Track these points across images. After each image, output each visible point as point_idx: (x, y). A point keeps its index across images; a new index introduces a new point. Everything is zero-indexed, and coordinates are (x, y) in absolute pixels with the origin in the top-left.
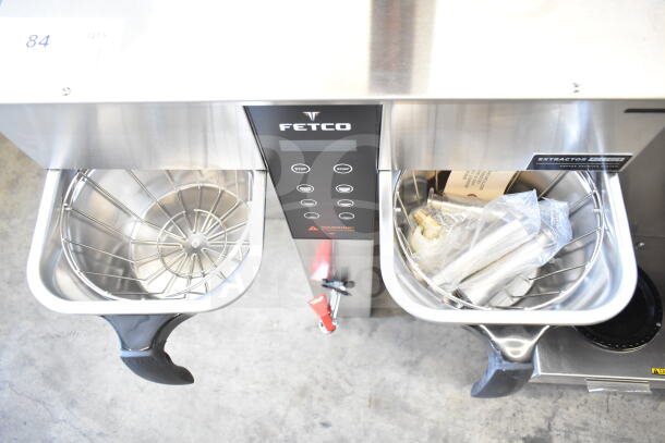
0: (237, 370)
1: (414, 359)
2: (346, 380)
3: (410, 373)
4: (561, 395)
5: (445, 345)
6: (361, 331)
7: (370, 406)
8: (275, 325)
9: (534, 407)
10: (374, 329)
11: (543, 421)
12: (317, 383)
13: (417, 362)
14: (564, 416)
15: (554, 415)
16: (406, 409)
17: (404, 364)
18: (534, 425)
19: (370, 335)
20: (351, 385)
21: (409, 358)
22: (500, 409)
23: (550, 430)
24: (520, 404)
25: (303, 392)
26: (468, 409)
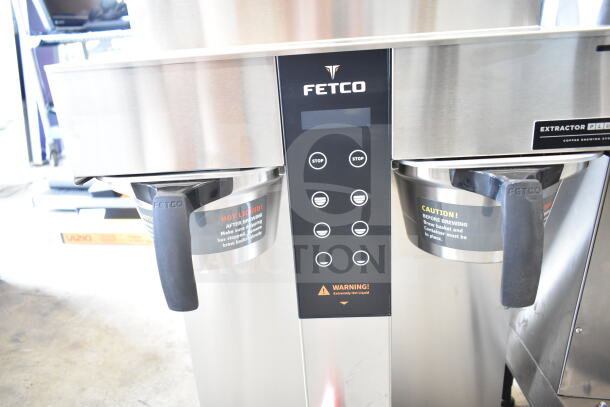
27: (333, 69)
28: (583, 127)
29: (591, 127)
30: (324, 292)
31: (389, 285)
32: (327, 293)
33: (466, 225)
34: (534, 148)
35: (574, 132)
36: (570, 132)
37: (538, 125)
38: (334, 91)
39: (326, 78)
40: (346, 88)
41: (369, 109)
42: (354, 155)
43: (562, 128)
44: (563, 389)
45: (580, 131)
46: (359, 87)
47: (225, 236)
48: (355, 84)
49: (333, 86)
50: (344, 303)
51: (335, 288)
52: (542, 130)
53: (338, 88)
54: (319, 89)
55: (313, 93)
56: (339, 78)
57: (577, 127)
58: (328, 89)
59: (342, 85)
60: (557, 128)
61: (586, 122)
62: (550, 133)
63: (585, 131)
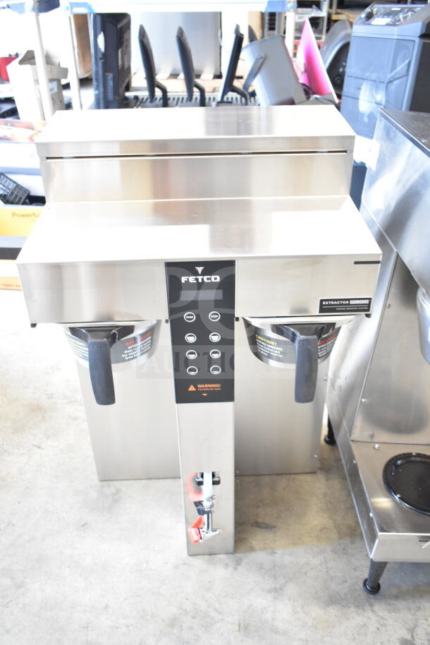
0: (107, 607)
1: (278, 586)
2: (216, 610)
3: (275, 598)
4: (419, 609)
5: (306, 573)
6: (227, 565)
7: (239, 631)
8: (145, 565)
9: (396, 621)
10: (238, 563)
11: (406, 632)
12: (186, 612)
13: (281, 589)
14: (425, 627)
15: (415, 626)
16: (275, 631)
17: (270, 591)
18: (399, 636)
19: (236, 569)
20: (220, 613)
21: (273, 586)
22: (365, 625)
23: (414, 640)
24: (382, 618)
25: (173, 623)
26: (333, 627)
27: (200, 269)
28: (347, 302)
29: (352, 302)
30: (192, 388)
31: (233, 380)
32: (194, 389)
33: (281, 349)
34: (320, 312)
35: (343, 304)
36: (340, 305)
37: (322, 301)
38: (200, 281)
39: (196, 273)
40: (208, 279)
41: (221, 291)
42: (212, 314)
43: (336, 303)
44: (354, 437)
45: (346, 304)
46: (215, 279)
47: (128, 354)
48: (213, 277)
49: (200, 278)
50: (205, 395)
51: (199, 386)
52: (324, 303)
53: (203, 279)
54: (192, 279)
55: (187, 282)
56: (204, 273)
57: (344, 302)
58: (197, 279)
59: (205, 278)
60: (332, 303)
61: (349, 300)
62: (329, 305)
63: (349, 304)
